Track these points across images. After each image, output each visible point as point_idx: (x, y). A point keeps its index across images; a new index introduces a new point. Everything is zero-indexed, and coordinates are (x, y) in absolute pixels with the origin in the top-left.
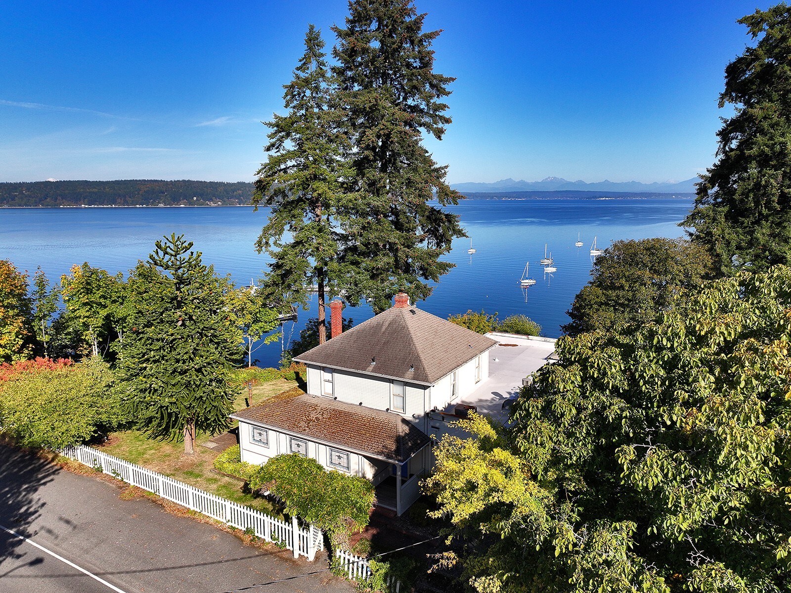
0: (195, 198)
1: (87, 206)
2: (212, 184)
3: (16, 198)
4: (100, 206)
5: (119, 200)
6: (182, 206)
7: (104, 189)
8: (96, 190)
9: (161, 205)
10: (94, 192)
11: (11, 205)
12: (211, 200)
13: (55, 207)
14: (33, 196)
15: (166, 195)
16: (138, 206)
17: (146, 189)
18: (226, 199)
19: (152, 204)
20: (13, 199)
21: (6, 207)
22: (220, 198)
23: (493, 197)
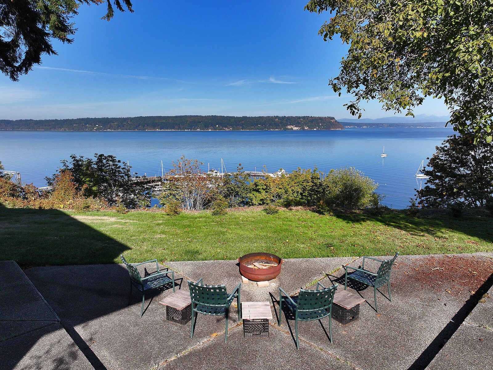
0: (217, 126)
1: (159, 130)
2: (228, 117)
3: (125, 126)
4: (166, 130)
5: (176, 127)
6: (210, 130)
7: (169, 120)
8: (165, 121)
9: (199, 130)
10: (163, 122)
11: (122, 129)
12: (226, 127)
13: (143, 130)
14: (133, 124)
15: (202, 124)
16: (186, 130)
17: (191, 121)
18: (235, 126)
19: (194, 129)
20: (123, 126)
21: (120, 130)
22: (232, 125)
23: (410, 126)
